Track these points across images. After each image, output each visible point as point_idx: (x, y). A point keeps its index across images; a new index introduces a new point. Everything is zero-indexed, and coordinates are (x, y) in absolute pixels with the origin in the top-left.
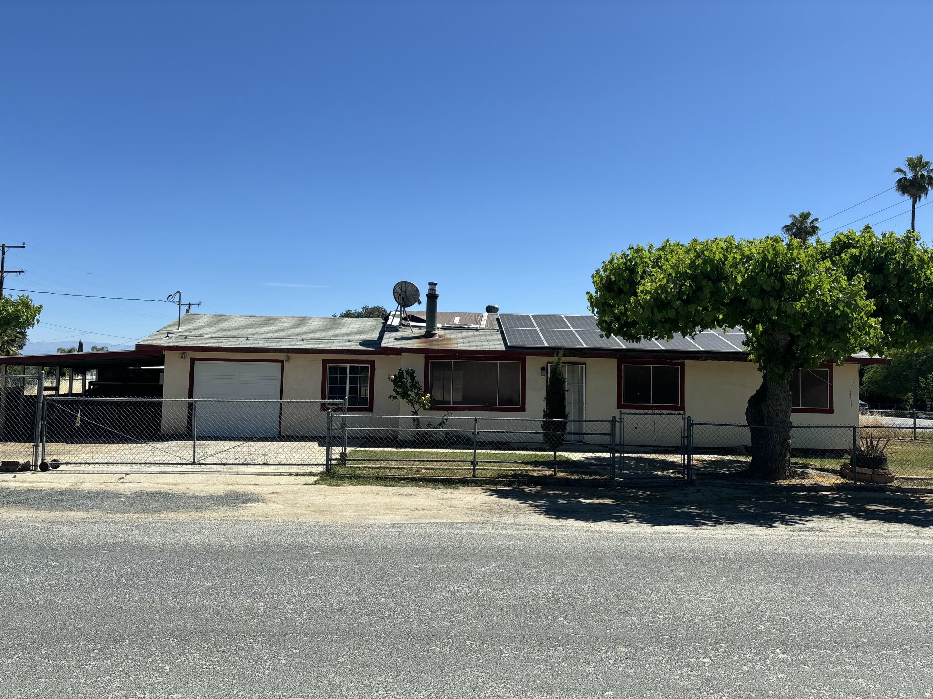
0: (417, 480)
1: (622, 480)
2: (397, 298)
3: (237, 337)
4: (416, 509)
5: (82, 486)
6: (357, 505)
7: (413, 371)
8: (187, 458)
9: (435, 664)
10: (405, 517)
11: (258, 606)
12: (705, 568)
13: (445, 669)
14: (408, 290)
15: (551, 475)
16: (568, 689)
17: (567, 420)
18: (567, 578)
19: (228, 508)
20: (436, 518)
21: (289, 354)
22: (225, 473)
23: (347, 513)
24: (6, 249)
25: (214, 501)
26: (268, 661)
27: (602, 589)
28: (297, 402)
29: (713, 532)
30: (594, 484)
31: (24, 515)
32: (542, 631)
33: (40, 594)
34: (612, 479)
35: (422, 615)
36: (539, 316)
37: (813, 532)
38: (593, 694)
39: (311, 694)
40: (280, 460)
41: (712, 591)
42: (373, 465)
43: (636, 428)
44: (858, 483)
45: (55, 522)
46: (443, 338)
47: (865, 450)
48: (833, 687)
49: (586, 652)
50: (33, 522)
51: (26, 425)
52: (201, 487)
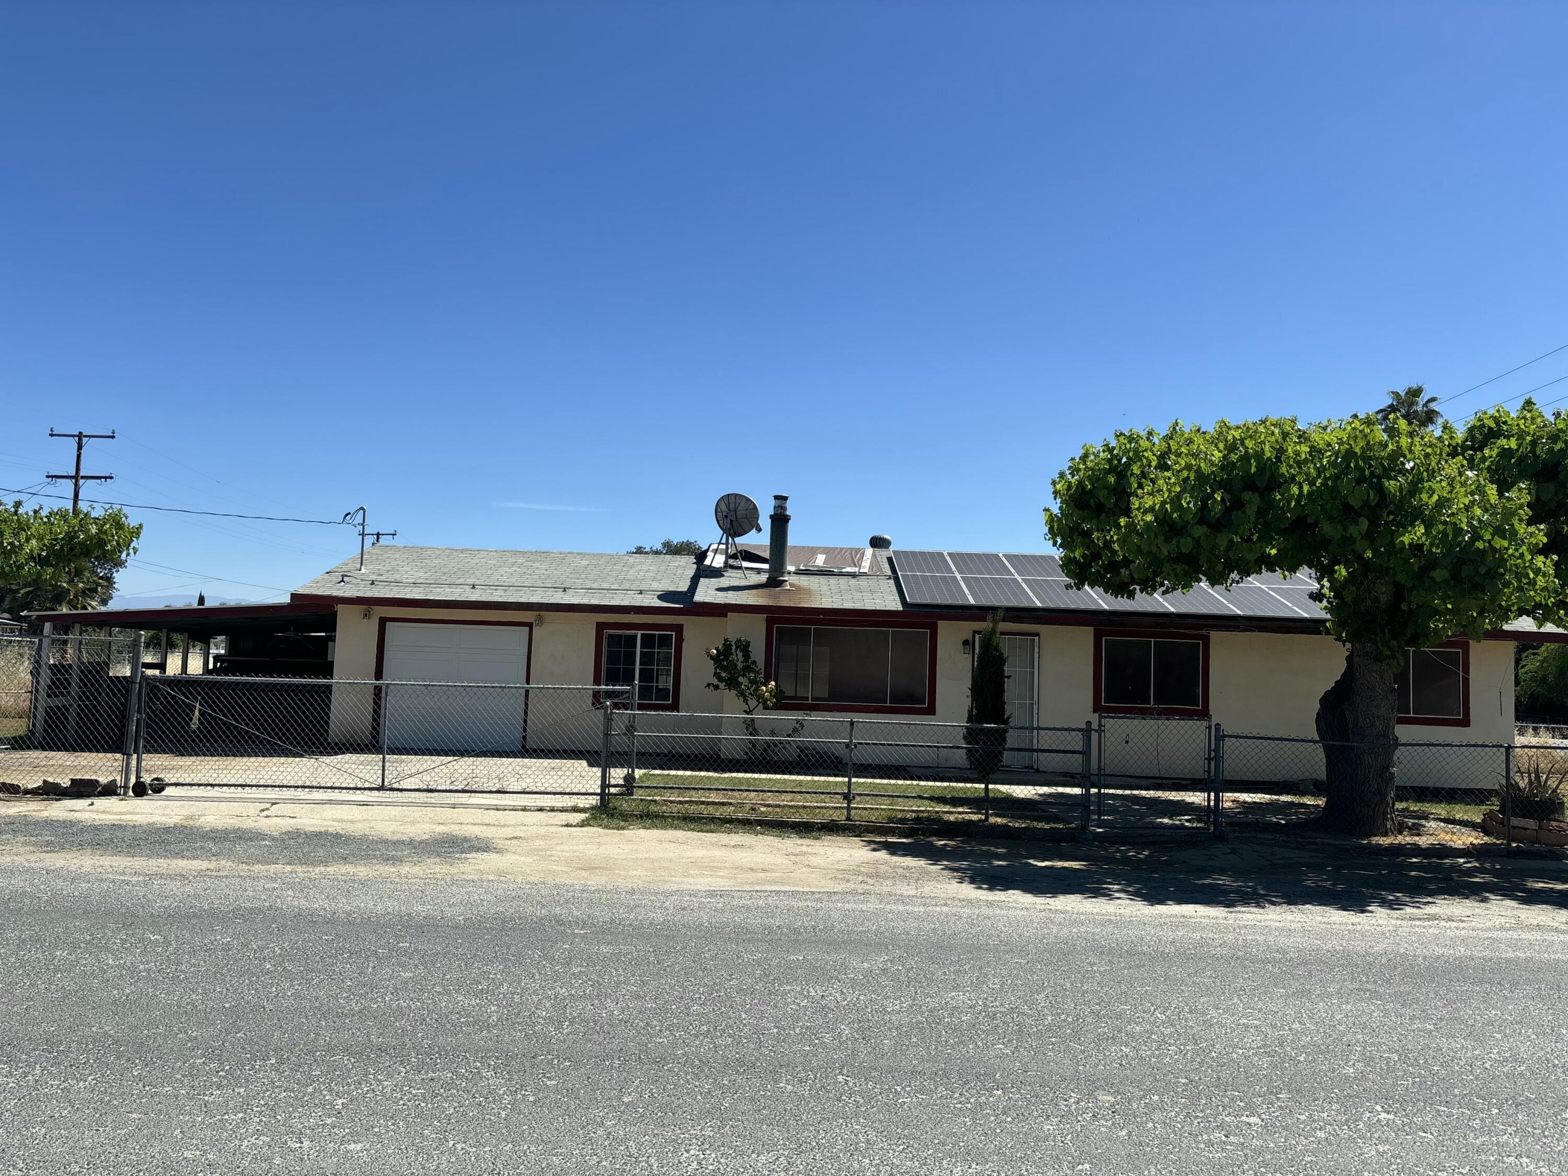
0: (751, 823)
1: (1100, 830)
2: (721, 522)
3: (456, 583)
4: (751, 869)
5: (201, 820)
6: (652, 861)
7: (748, 644)
8: (371, 780)
9: (785, 1110)
10: (732, 880)
11: (488, 1011)
12: (1247, 973)
13: (802, 1120)
14: (740, 508)
15: (980, 821)
16: (1012, 1157)
17: (1007, 726)
18: (1009, 981)
19: (438, 860)
20: (783, 884)
21: (542, 613)
22: (434, 805)
23: (635, 873)
24: (85, 440)
25: (415, 848)
26: (506, 1097)
27: (1069, 1000)
28: (554, 688)
29: (1259, 917)
30: (1055, 837)
31: (106, 863)
32: (968, 1064)
33: (131, 984)
34: (1084, 828)
35: (763, 1034)
36: (960, 555)
37: (1437, 922)
38: (1057, 1167)
39: (577, 1151)
40: (524, 785)
41: (1260, 1010)
42: (678, 796)
43: (1127, 742)
44: (1514, 845)
45: (156, 874)
46: (798, 590)
47: (1526, 788)
48: (1476, 1169)
49: (1043, 1099)
50: (120, 874)
51: (113, 721)
52: (394, 826)
